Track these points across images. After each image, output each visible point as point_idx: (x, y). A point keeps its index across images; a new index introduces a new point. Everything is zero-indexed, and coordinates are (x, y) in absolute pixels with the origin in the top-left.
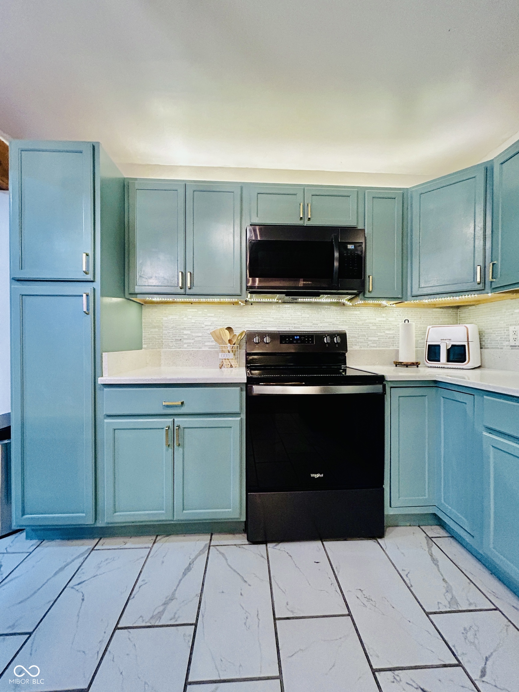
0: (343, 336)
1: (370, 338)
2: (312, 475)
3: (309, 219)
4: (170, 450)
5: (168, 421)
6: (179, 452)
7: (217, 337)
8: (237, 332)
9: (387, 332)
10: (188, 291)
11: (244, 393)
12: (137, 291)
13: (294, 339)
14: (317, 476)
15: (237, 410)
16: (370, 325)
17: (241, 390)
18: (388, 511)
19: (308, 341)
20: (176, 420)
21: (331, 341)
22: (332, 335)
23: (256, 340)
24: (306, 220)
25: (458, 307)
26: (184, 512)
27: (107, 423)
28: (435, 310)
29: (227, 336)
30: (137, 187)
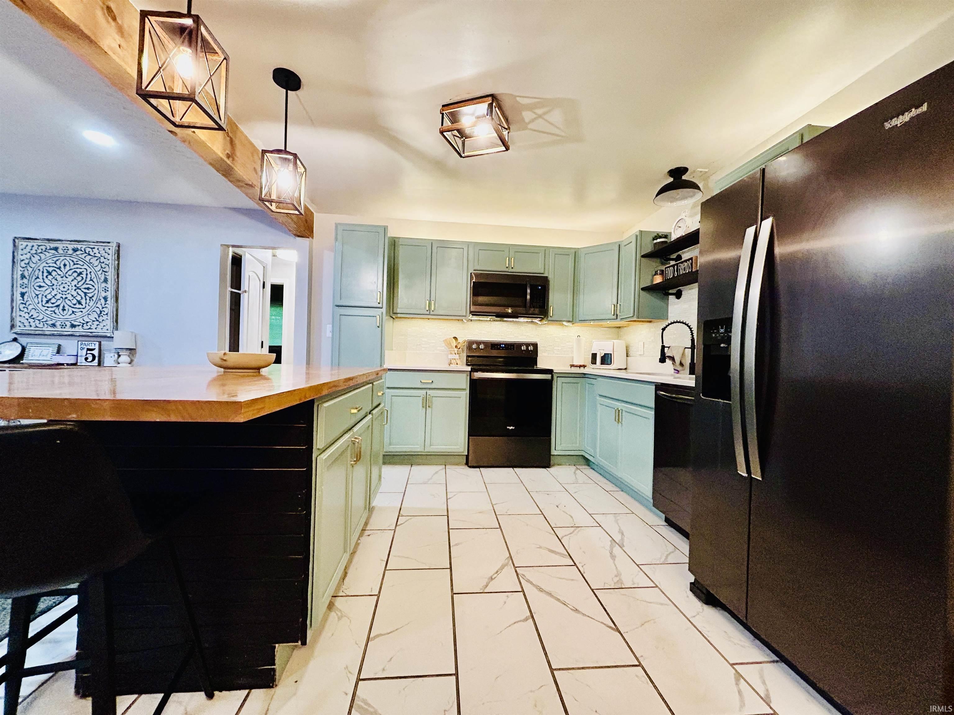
0: (535, 345)
1: (555, 348)
2: (508, 427)
3: (512, 268)
4: (424, 409)
5: (424, 392)
6: (429, 410)
7: (448, 344)
8: (460, 340)
9: (568, 344)
10: (432, 313)
11: (469, 377)
12: (398, 312)
13: (501, 347)
14: (511, 428)
15: (464, 387)
16: (556, 338)
17: (467, 376)
18: (553, 452)
19: (511, 348)
20: (428, 392)
21: (526, 349)
22: (528, 345)
23: (474, 346)
24: (510, 268)
25: (620, 327)
26: (432, 447)
27: (388, 392)
28: (602, 329)
29: (454, 343)
30: (400, 243)
